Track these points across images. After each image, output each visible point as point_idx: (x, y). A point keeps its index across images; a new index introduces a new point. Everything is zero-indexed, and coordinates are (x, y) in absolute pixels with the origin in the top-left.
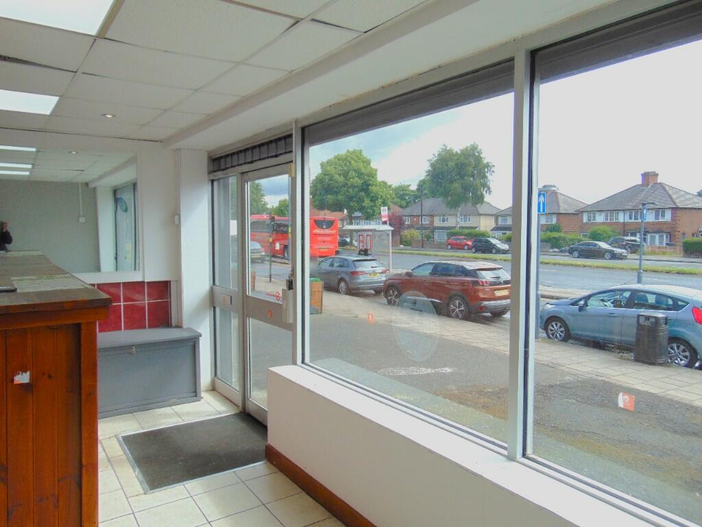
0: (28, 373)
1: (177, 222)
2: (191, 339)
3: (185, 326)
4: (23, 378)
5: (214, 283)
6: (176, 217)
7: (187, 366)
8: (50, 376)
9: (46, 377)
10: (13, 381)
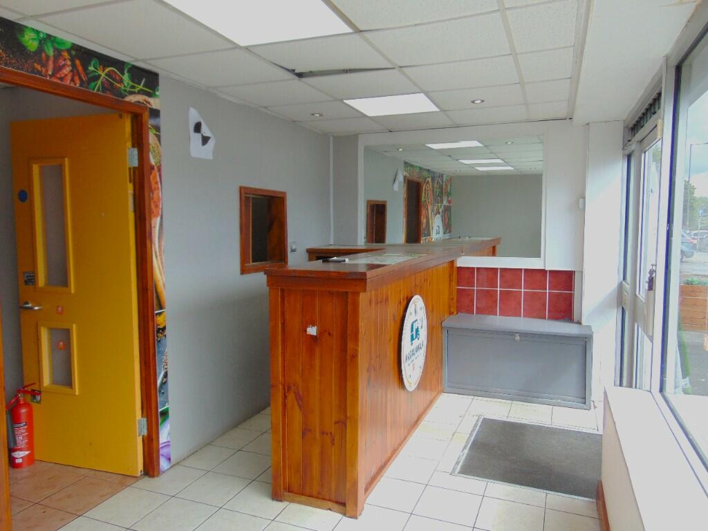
0: (316, 327)
1: (581, 206)
2: (582, 338)
3: (584, 322)
4: (312, 331)
5: (624, 278)
6: (581, 200)
7: (575, 367)
8: (329, 334)
9: (327, 333)
10: (306, 331)
